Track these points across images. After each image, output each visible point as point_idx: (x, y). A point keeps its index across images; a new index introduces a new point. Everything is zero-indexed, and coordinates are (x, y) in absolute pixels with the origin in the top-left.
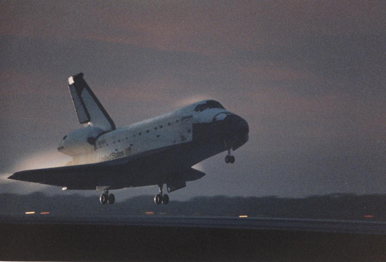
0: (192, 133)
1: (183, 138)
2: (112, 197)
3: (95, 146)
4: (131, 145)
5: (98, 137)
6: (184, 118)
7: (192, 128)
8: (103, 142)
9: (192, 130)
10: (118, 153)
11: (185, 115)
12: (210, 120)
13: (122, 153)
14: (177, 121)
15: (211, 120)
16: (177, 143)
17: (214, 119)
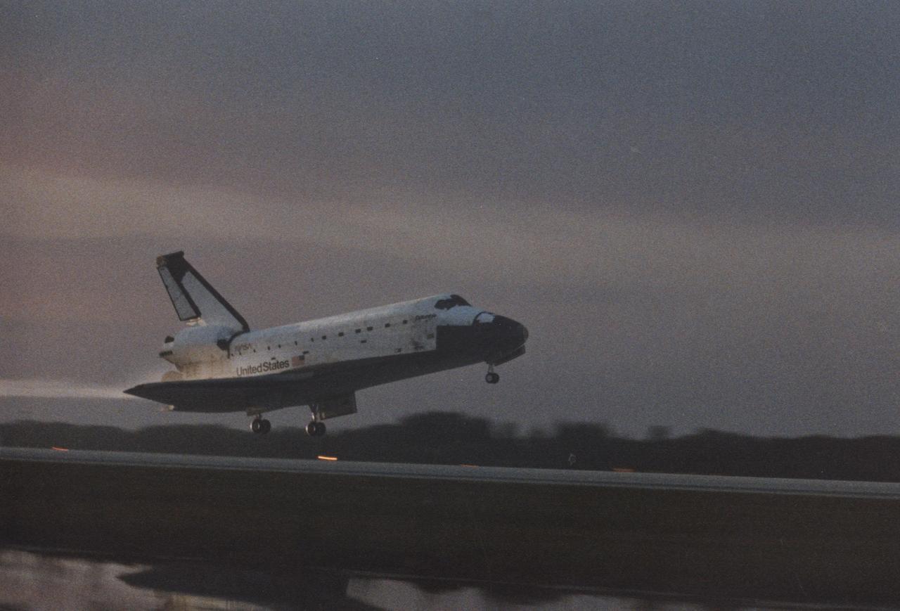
0: (435, 339)
1: (417, 345)
2: (266, 424)
3: (229, 352)
4: (305, 353)
5: (231, 340)
6: (419, 318)
7: (435, 332)
8: (246, 347)
9: (435, 335)
10: (278, 362)
11: (420, 313)
12: (469, 322)
13: (286, 363)
14: (405, 322)
15: (471, 322)
16: (403, 352)
17: (476, 321)
